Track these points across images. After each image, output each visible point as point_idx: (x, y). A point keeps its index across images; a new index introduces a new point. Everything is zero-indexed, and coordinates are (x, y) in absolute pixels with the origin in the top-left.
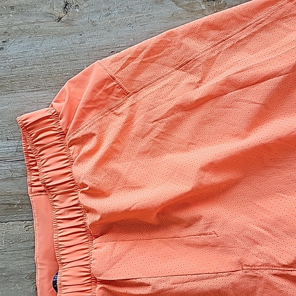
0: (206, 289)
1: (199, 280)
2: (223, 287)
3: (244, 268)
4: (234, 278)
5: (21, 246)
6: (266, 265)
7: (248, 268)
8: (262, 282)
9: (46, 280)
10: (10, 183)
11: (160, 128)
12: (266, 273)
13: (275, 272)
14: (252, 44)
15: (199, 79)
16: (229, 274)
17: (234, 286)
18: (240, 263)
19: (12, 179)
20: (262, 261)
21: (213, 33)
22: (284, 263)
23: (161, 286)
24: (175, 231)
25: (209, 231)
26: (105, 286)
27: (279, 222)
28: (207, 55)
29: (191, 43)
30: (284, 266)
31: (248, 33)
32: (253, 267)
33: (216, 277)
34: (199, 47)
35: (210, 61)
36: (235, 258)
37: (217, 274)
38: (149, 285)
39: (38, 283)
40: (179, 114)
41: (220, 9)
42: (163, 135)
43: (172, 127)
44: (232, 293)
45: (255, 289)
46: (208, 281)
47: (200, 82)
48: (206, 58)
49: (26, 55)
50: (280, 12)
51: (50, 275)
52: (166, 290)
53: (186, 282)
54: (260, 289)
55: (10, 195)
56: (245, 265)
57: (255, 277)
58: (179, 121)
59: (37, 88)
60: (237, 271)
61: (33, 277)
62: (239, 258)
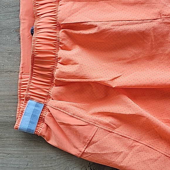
0: (135, 30)
1: (130, 25)
2: (146, 29)
3: (162, 17)
4: (155, 24)
5: (11, 9)
7: (165, 17)
9: (27, 30)
16: (151, 22)
17: (155, 29)
18: (160, 14)
23: (104, 27)
26: (66, 30)
33: (142, 23)
36: (157, 11)
37: (143, 21)
38: (96, 26)
39: (21, 32)
44: (152, 34)
45: (168, 33)
46: (136, 25)
52: (107, 30)
53: (122, 25)
56: (163, 15)
60: (157, 19)
61: (18, 30)
62: (159, 10)
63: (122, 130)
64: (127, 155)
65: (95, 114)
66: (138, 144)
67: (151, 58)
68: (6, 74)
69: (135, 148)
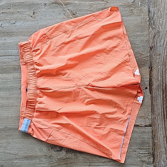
0: (67, 91)
1: (65, 89)
2: (71, 91)
4: (74, 88)
5: (17, 80)
6: (83, 85)
8: (81, 90)
9: (24, 89)
10: (15, 62)
11: (58, 48)
12: (82, 87)
13: (85, 87)
14: (83, 28)
15: (69, 36)
17: (74, 90)
18: (76, 85)
19: (16, 61)
20: (82, 84)
21: (73, 24)
22: (87, 84)
23: (55, 90)
24: (60, 76)
25: (69, 76)
26: (41, 90)
27: (87, 75)
28: (72, 30)
29: (67, 26)
30: (87, 85)
31: (83, 25)
32: (79, 86)
34: (69, 28)
35: (72, 31)
37: (70, 87)
38: (52, 89)
39: (22, 90)
40: (63, 45)
41: (76, 17)
42: (58, 51)
43: (61, 48)
44: (73, 92)
45: (80, 92)
46: (68, 89)
47: (69, 37)
48: (71, 30)
49: (22, 26)
50: (91, 20)
51: (25, 88)
53: (62, 89)
54: (81, 92)
55: (15, 65)
57: (80, 88)
58: (63, 47)
59: (24, 35)
61: (20, 89)
62: (76, 83)
63: (63, 130)
64: (65, 140)
65: (52, 124)
66: (70, 135)
67: (74, 101)
68: (15, 107)
69: (69, 137)
